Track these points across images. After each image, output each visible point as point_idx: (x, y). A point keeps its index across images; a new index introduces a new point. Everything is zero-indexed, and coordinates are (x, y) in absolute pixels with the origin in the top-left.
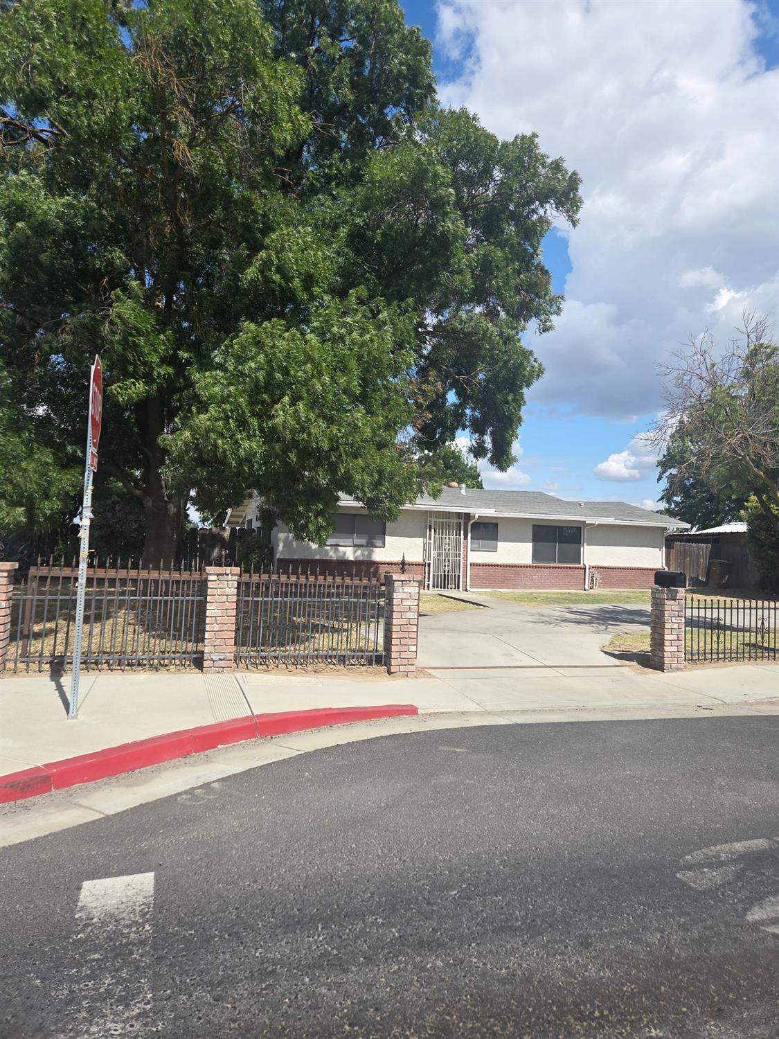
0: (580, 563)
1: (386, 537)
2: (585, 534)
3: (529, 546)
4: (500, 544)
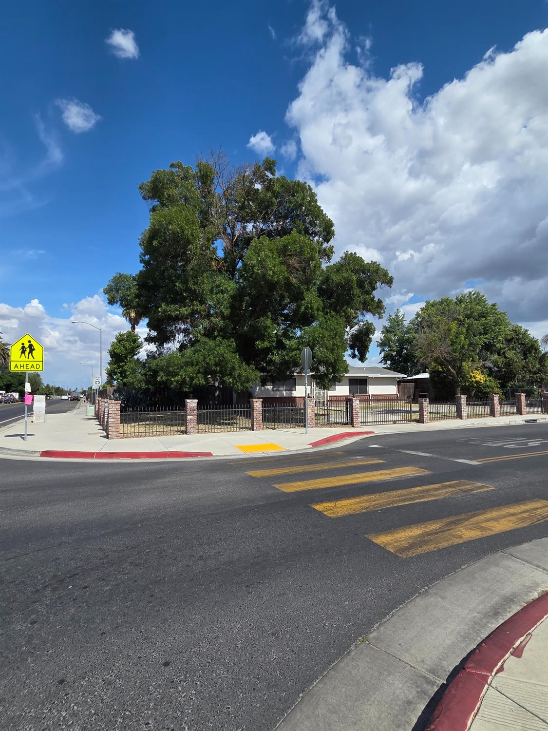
0: (367, 393)
1: (297, 387)
2: (369, 381)
3: (347, 387)
4: (337, 387)
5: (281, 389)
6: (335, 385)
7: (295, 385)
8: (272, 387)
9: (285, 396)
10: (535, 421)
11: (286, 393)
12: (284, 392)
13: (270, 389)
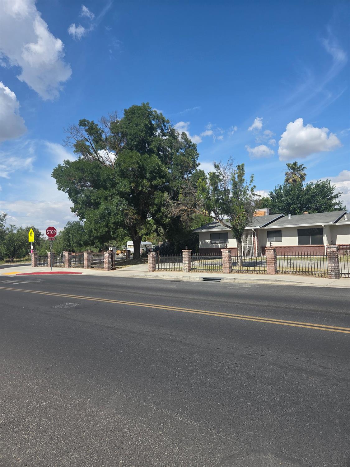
0: (323, 243)
1: (229, 240)
2: (325, 231)
3: (296, 238)
4: (283, 238)
5: (217, 242)
6: (281, 236)
7: (228, 238)
8: (210, 241)
9: (220, 247)
10: (219, 280)
11: (221, 246)
12: (219, 245)
13: (209, 243)
